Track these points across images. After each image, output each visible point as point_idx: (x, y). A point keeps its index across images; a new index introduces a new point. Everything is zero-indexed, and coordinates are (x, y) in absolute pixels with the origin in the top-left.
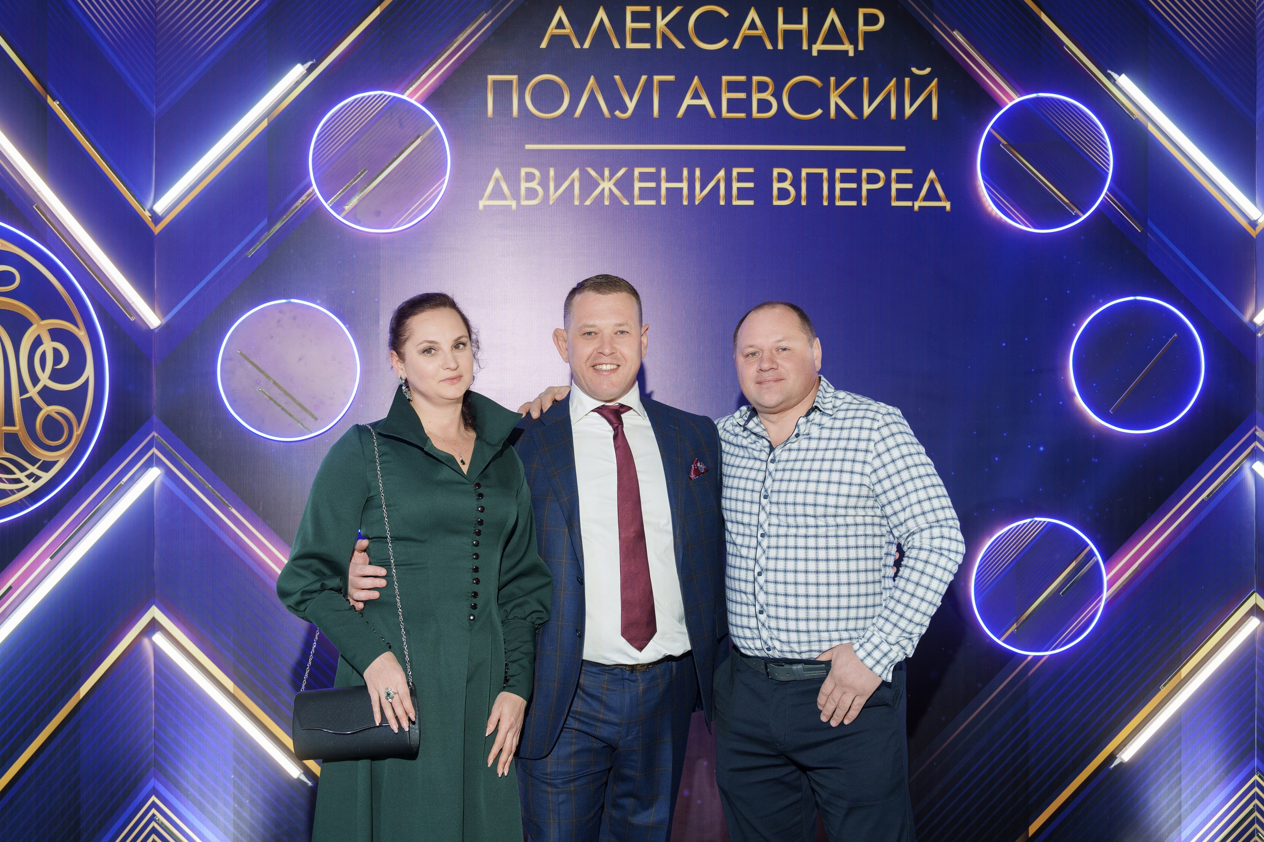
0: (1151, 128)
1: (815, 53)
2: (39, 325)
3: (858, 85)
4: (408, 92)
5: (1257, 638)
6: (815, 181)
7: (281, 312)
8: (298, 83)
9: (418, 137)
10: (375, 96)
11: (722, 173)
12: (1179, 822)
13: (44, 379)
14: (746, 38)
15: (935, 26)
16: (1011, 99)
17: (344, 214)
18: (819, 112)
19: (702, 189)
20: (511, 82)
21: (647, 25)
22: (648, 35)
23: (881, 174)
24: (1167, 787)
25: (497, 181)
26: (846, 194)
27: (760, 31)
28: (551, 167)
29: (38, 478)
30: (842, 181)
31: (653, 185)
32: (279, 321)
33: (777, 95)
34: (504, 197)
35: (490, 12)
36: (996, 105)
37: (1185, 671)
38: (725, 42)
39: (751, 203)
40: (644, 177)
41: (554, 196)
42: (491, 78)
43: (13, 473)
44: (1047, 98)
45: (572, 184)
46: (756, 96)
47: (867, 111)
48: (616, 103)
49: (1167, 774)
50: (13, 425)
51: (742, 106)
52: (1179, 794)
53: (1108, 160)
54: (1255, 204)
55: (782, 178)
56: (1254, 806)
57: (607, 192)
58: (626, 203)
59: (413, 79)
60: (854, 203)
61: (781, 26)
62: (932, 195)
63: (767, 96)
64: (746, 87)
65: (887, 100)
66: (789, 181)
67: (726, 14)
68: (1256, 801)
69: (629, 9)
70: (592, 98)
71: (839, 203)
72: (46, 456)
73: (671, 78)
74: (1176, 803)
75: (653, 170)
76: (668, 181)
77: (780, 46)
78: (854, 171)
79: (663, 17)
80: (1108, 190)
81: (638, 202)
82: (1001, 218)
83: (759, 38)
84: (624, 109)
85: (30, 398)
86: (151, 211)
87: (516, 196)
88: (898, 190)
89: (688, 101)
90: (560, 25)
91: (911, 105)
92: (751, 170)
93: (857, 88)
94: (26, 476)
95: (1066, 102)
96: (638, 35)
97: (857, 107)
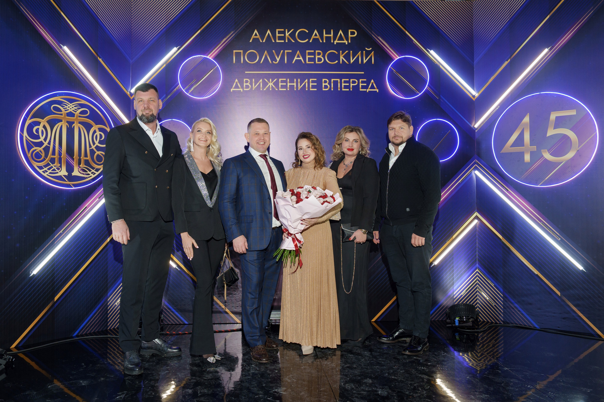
0: (441, 67)
1: (335, 43)
2: (95, 127)
3: (349, 53)
4: (209, 56)
5: (477, 226)
6: (336, 83)
7: (170, 123)
8: (175, 53)
9: (212, 69)
10: (199, 57)
11: (307, 80)
12: (453, 284)
13: (97, 143)
14: (314, 39)
15: (373, 35)
16: (397, 58)
17: (189, 93)
18: (337, 61)
19: (300, 86)
20: (241, 52)
21: (283, 35)
22: (283, 38)
23: (357, 81)
24: (449, 273)
25: (237, 83)
26: (345, 87)
27: (318, 37)
28: (253, 78)
29: (95, 174)
30: (344, 83)
31: (285, 84)
32: (169, 126)
33: (324, 56)
34: (238, 88)
35: (234, 31)
36: (392, 59)
37: (454, 236)
38: (307, 40)
39: (316, 90)
40: (282, 82)
41: (254, 87)
42: (234, 51)
43: (87, 172)
44: (408, 57)
45: (260, 84)
46: (317, 57)
47: (352, 61)
48: (273, 59)
49: (449, 269)
50: (87, 157)
51: (313, 60)
52: (453, 275)
53: (428, 77)
54: (474, 90)
55: (325, 82)
56: (477, 279)
57: (271, 86)
58: (277, 90)
59: (210, 52)
60: (348, 90)
61: (325, 35)
62: (372, 87)
63: (320, 56)
64: (314, 54)
65: (358, 58)
66: (327, 83)
67: (307, 32)
68: (477, 278)
69: (277, 30)
70: (266, 57)
71: (343, 90)
72: (97, 167)
73: (291, 51)
74: (452, 278)
75: (285, 79)
76: (289, 83)
77: (324, 41)
78: (348, 80)
79: (288, 33)
80: (427, 86)
81: (280, 89)
82: (394, 94)
83: (318, 39)
84: (276, 61)
85: (92, 149)
86: (130, 92)
87: (242, 87)
88: (362, 86)
89: (296, 58)
90: (256, 35)
91: (366, 59)
92: (316, 79)
93: (348, 54)
94: (91, 173)
95: (414, 58)
96: (280, 38)
97: (349, 60)
